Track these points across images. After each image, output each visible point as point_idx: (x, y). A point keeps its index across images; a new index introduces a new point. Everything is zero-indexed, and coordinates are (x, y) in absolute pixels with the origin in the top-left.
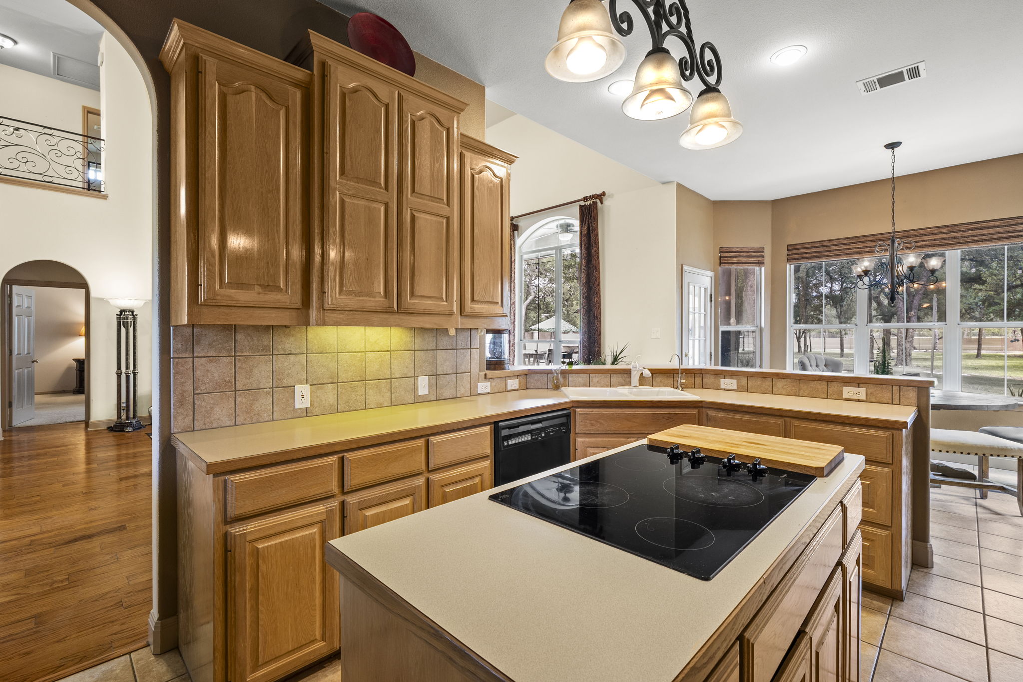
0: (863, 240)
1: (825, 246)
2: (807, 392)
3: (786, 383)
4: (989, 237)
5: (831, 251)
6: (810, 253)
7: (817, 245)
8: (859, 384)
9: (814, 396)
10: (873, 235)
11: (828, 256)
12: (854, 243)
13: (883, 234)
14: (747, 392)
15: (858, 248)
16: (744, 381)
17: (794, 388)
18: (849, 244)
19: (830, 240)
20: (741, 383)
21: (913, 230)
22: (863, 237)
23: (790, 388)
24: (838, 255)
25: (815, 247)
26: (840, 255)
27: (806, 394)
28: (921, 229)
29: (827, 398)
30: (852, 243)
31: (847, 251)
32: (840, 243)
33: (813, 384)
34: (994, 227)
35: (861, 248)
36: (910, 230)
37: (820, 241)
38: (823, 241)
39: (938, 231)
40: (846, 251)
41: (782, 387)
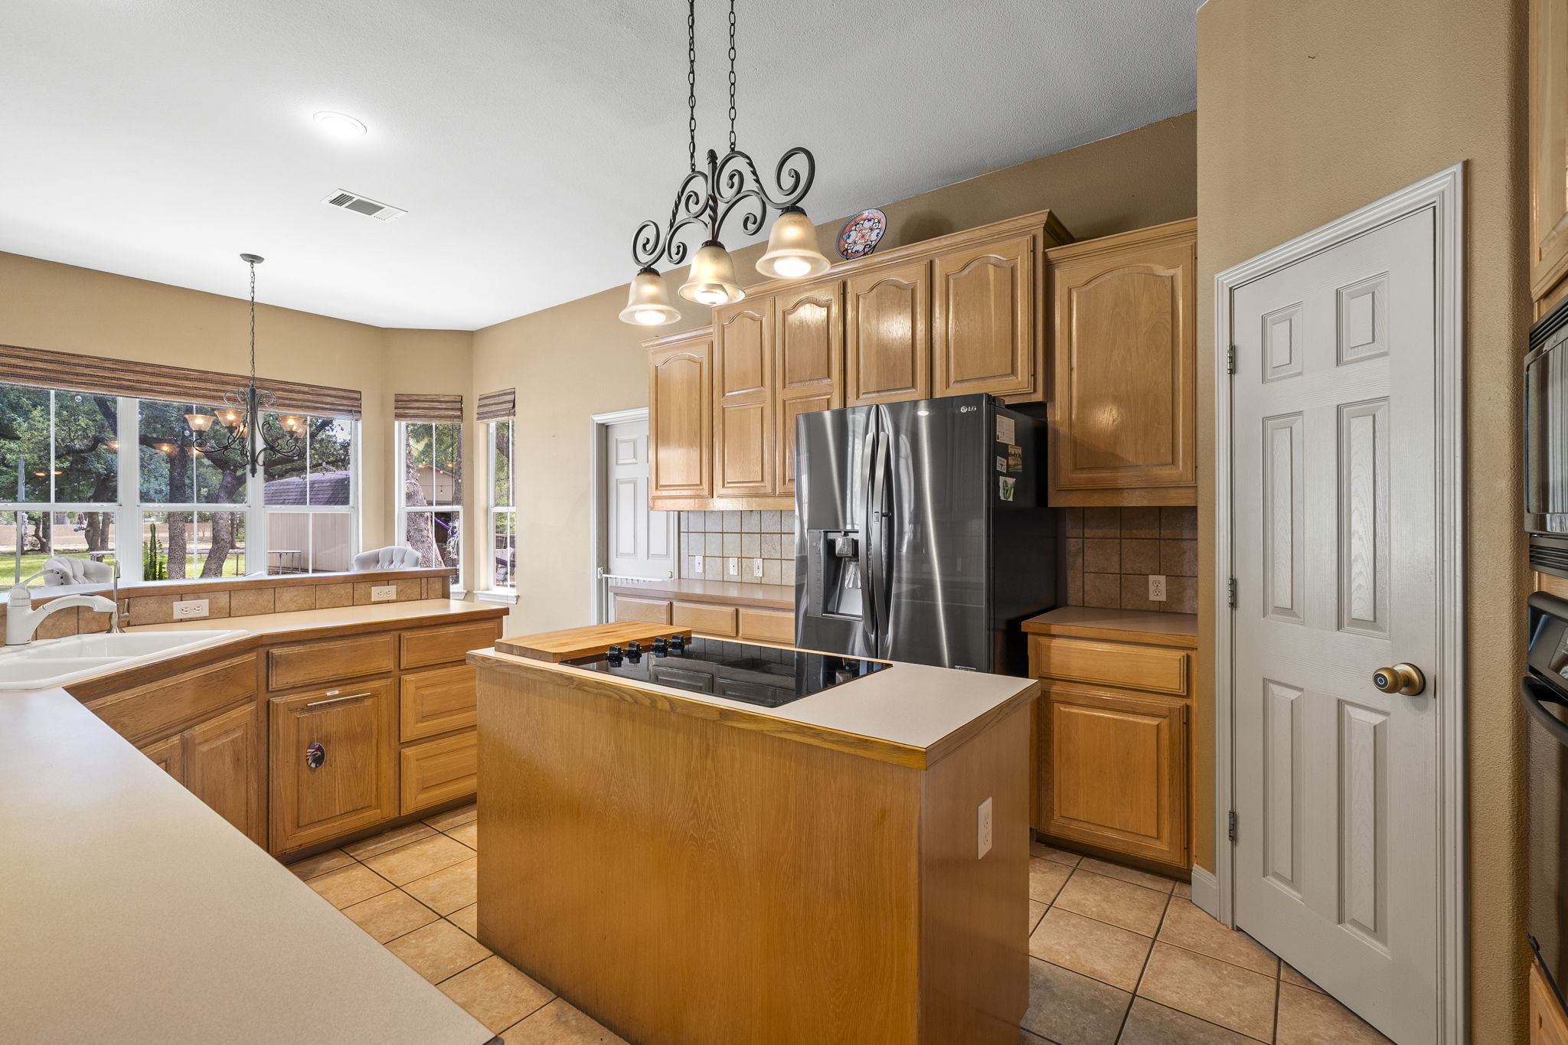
0: (137, 369)
1: (63, 363)
2: (327, 601)
3: (296, 593)
4: (300, 403)
5: (77, 374)
6: (31, 368)
7: (46, 358)
8: (388, 581)
9: (337, 605)
10: (153, 365)
11: (72, 382)
12: (122, 371)
13: (169, 367)
14: (230, 616)
15: (129, 380)
16: (223, 599)
17: (308, 599)
18: (113, 370)
19: (73, 355)
20: (217, 603)
21: (212, 373)
22: (136, 364)
23: (301, 600)
24: (91, 384)
25: (42, 361)
26: (96, 385)
27: (325, 605)
28: (223, 374)
29: (353, 605)
30: (118, 370)
31: (110, 381)
32: (94, 364)
33: (334, 589)
34: (304, 393)
35: (134, 381)
36: (208, 372)
37: (52, 352)
38: (59, 353)
39: (244, 382)
40: (107, 381)
41: (291, 600)
